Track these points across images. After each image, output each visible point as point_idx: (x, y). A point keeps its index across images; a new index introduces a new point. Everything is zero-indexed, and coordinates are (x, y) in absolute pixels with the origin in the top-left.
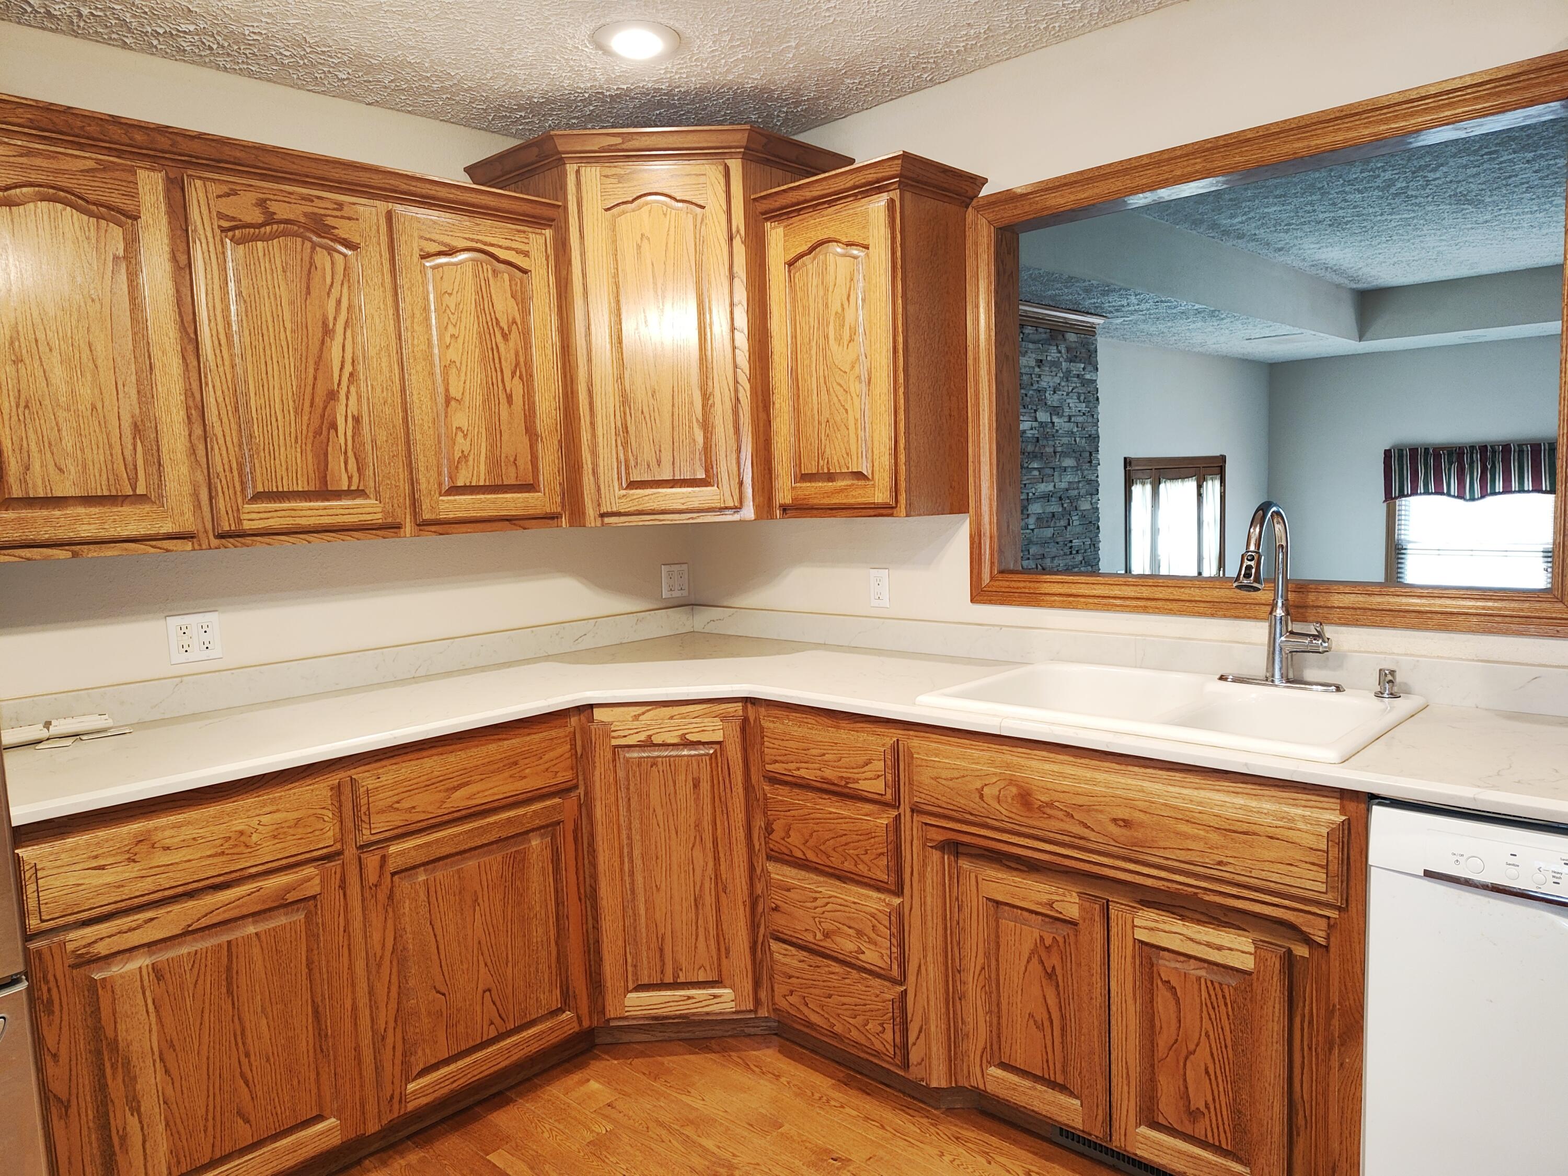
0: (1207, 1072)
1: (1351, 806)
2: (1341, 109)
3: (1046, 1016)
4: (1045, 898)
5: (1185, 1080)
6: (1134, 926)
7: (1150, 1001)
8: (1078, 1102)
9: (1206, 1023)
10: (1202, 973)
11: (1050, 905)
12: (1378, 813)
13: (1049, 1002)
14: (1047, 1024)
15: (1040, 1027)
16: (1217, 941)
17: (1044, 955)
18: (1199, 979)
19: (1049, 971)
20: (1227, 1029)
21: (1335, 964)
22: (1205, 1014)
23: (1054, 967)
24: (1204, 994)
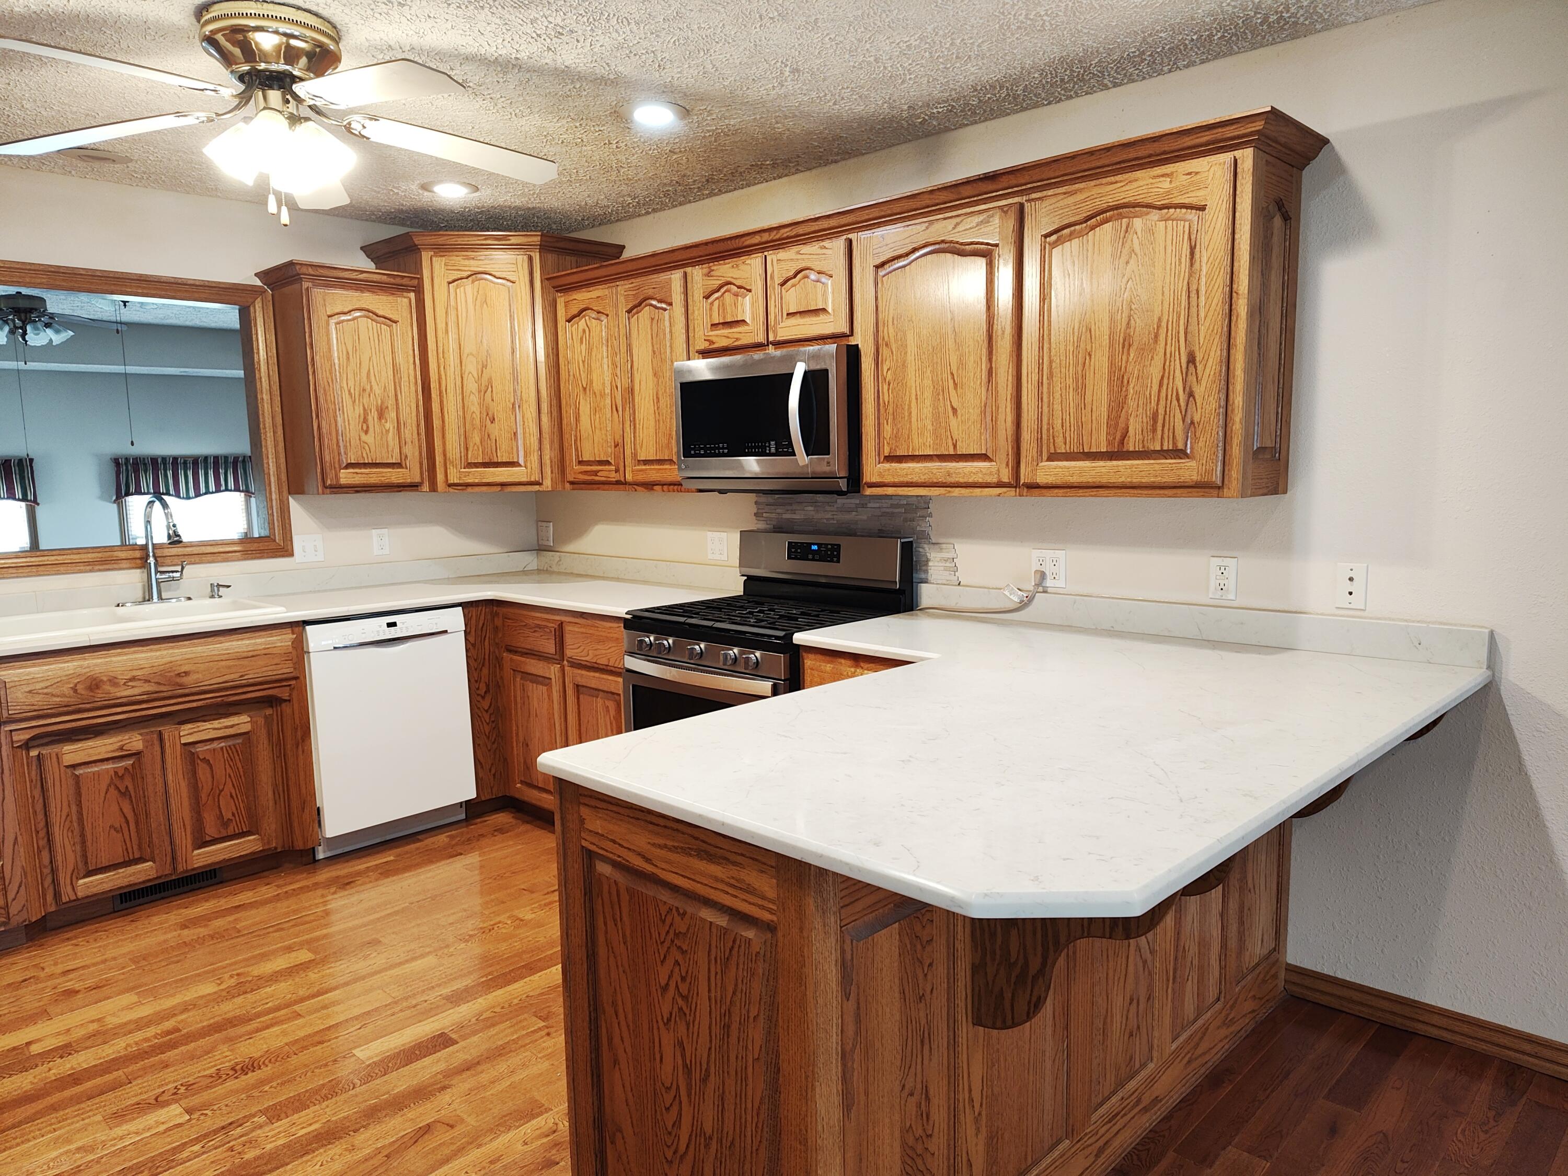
0: (232, 796)
1: (296, 629)
2: (141, 275)
3: (123, 820)
4: (116, 746)
5: (219, 808)
6: (180, 737)
7: (194, 773)
8: (150, 863)
9: (229, 770)
10: (223, 744)
11: (121, 748)
12: (309, 628)
13: (125, 811)
14: (124, 825)
15: (119, 830)
16: (230, 724)
17: (118, 783)
18: (222, 748)
19: (123, 790)
20: (240, 767)
21: (296, 706)
22: (227, 766)
23: (127, 787)
24: (226, 755)
